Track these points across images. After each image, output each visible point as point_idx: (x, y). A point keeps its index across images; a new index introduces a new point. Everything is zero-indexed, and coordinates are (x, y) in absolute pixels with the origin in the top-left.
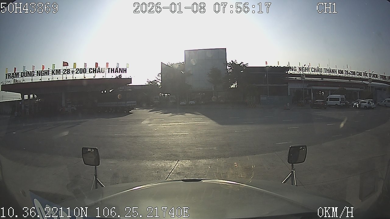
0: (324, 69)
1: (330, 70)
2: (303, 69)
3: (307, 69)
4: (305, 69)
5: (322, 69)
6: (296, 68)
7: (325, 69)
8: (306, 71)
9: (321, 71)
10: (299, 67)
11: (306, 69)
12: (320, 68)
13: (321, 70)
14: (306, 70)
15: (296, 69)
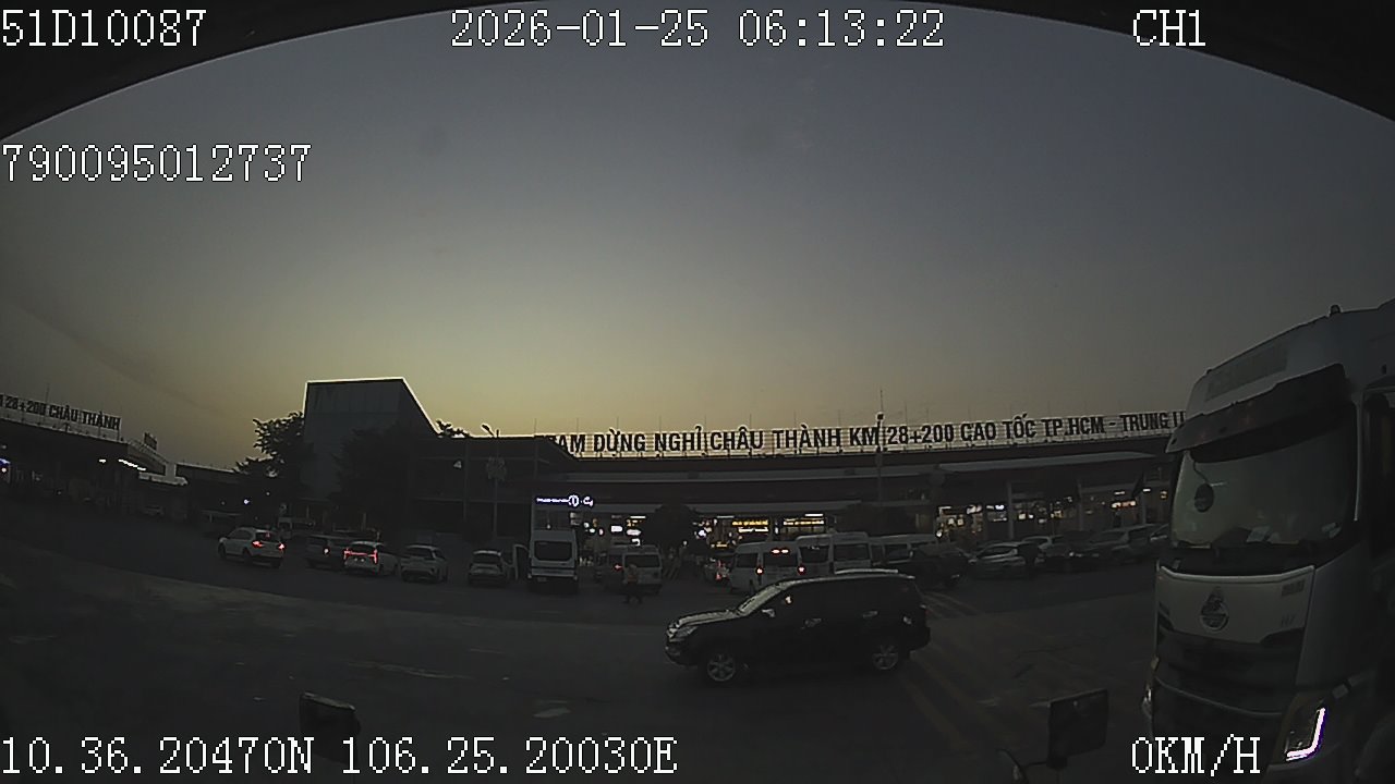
0: (774, 432)
1: (805, 432)
2: (674, 439)
3: (692, 441)
4: (681, 440)
5: (761, 432)
6: (643, 438)
7: (778, 433)
8: (685, 449)
9: (757, 443)
10: (658, 436)
11: (685, 441)
12: (752, 433)
13: (757, 438)
14: (689, 444)
15: (643, 444)
